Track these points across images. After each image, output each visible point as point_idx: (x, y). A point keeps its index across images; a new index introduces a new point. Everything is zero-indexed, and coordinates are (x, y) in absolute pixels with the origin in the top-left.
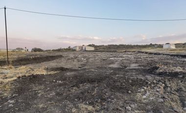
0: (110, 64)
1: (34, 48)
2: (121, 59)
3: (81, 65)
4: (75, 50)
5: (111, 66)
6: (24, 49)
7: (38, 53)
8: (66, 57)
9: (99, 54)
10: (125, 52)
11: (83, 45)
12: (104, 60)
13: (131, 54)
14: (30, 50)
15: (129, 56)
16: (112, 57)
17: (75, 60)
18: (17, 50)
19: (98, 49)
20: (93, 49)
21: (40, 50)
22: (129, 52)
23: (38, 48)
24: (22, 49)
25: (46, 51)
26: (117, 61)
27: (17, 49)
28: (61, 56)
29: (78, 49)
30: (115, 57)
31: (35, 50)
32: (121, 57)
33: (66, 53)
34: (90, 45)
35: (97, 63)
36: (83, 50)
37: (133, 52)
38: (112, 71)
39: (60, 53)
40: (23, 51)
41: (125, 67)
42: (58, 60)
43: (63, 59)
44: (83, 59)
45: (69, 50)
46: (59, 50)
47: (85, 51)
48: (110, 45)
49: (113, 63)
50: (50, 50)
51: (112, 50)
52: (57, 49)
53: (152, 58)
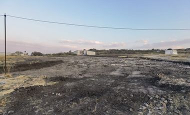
0: (111, 71)
1: (33, 52)
2: (123, 65)
3: (82, 72)
4: (75, 55)
5: (112, 73)
6: (24, 53)
7: (37, 57)
8: (67, 62)
9: (101, 59)
10: (127, 57)
11: (84, 50)
12: (105, 66)
13: (133, 60)
14: (30, 54)
15: (131, 62)
16: (113, 63)
17: (76, 66)
18: (16, 54)
19: (99, 53)
20: (94, 53)
21: (39, 54)
22: (131, 57)
23: (38, 52)
24: (21, 53)
25: (46, 55)
26: (118, 68)
27: (16, 52)
28: (61, 62)
29: (78, 53)
30: (116, 63)
31: (35, 54)
32: (123, 63)
33: (66, 58)
34: (91, 50)
35: (98, 70)
36: (84, 55)
37: (135, 58)
38: (113, 81)
39: (61, 58)
40: (22, 55)
41: (127, 75)
42: (58, 66)
43: (63, 65)
44: (83, 64)
45: (70, 54)
46: (60, 55)
47: (86, 55)
48: (112, 50)
49: (114, 69)
50: (50, 55)
51: (114, 55)
52: (58, 53)
53: (154, 64)
